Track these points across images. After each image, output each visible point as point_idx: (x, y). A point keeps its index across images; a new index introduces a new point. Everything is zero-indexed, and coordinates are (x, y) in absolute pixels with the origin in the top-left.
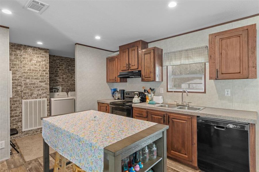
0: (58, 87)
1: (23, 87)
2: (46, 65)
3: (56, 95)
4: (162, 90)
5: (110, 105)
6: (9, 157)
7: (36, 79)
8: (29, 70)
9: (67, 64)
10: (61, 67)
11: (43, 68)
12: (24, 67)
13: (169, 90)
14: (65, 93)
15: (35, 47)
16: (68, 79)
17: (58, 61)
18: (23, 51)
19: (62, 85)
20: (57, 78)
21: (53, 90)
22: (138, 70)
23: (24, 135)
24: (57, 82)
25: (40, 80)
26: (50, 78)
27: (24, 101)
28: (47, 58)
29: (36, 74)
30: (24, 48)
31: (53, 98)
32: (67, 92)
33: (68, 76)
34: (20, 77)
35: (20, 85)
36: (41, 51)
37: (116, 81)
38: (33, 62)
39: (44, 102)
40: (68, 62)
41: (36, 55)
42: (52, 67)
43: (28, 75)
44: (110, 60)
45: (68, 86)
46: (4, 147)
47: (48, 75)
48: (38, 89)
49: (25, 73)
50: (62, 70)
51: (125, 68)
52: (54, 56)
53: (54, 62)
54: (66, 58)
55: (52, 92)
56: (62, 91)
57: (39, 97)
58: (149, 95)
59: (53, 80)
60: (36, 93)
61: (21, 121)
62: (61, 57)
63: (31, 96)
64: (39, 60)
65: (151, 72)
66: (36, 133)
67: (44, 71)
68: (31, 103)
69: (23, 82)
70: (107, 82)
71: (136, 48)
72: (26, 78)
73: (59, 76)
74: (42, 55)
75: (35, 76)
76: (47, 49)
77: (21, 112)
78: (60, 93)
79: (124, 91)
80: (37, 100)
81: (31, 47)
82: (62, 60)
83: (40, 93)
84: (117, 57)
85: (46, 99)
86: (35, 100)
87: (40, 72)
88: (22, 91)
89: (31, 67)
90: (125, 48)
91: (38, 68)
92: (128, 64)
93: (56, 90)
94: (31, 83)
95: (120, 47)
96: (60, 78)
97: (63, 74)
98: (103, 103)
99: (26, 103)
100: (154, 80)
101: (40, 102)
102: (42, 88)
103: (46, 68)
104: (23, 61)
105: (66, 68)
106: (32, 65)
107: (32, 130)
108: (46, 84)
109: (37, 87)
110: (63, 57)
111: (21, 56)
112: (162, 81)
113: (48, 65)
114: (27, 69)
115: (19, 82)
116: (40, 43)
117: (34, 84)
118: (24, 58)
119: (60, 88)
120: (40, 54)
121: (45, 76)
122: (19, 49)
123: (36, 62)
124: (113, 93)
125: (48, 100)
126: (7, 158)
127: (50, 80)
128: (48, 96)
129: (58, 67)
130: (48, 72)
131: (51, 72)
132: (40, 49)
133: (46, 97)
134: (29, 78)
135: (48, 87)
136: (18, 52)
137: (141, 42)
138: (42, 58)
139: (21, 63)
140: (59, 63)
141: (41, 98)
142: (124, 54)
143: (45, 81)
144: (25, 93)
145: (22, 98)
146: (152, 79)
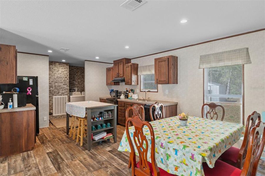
0: (75, 88)
1: (54, 88)
2: (67, 74)
3: (73, 94)
4: (138, 91)
5: (106, 100)
6: (48, 126)
7: (61, 83)
8: (57, 77)
9: (81, 71)
10: (77, 74)
11: (65, 75)
12: (54, 75)
13: (141, 91)
14: (80, 93)
15: (60, 62)
16: (81, 82)
17: (75, 70)
18: (53, 66)
19: (78, 87)
20: (74, 82)
21: (71, 90)
22: (124, 77)
23: (54, 118)
24: (74, 85)
25: (64, 84)
26: (70, 82)
27: (54, 97)
28: (68, 69)
29: (61, 80)
30: (54, 64)
31: (71, 95)
32: (81, 92)
33: (82, 80)
34: (52, 82)
35: (52, 87)
36: (64, 65)
37: (112, 84)
38: (60, 72)
39: (66, 98)
40: (82, 70)
41: (61, 67)
42: (71, 74)
43: (57, 81)
44: (108, 70)
45: (82, 88)
46: (46, 120)
47: (68, 80)
48: (62, 89)
49: (54, 79)
50: (78, 76)
51: (116, 76)
52: (72, 66)
53: (72, 71)
54: (80, 67)
55: (71, 92)
56: (78, 91)
57: (63, 95)
58: (130, 94)
59: (71, 83)
60: (61, 92)
61: (52, 109)
62: (77, 67)
63: (58, 94)
64: (63, 71)
65: (129, 79)
66: (61, 118)
67: (66, 77)
68: (58, 98)
69: (54, 85)
70: (107, 85)
71: (122, 63)
72: (55, 82)
73: (75, 80)
74: (65, 67)
75: (60, 81)
76: (68, 63)
77: (53, 104)
78: (76, 93)
79: (117, 91)
80: (62, 96)
81: (58, 62)
82: (77, 69)
83: (63, 92)
84: (112, 68)
85: (67, 96)
86: (61, 96)
87: (64, 78)
88: (53, 91)
89: (58, 75)
90: (117, 63)
91: (62, 76)
92: (118, 73)
93: (74, 91)
94: (58, 85)
95: (114, 61)
96: (76, 82)
97: (78, 79)
98: (103, 99)
99: (55, 98)
100: (131, 84)
101: (63, 98)
102: (65, 89)
103: (67, 76)
104: (54, 72)
105: (80, 75)
106: (59, 74)
107: (59, 116)
108: (67, 86)
109: (62, 88)
110: (78, 67)
111: (53, 68)
112: (138, 84)
113: (68, 73)
114: (56, 77)
115: (52, 85)
116: (64, 61)
117: (60, 86)
118: (54, 70)
119: (76, 89)
120: (64, 66)
121: (66, 81)
122: (52, 65)
123: (61, 72)
124: (111, 92)
125: (68, 97)
126: (48, 127)
127: (69, 83)
128: (68, 94)
129: (75, 74)
130: (69, 78)
131: (70, 78)
132: (63, 63)
133: (67, 95)
134: (57, 82)
135: (68, 88)
136: (51, 66)
137: (125, 59)
138: (64, 69)
139: (53, 73)
140: (76, 71)
141: (64, 95)
142: (116, 66)
143: (66, 84)
144: (54, 92)
145: (53, 95)
146: (130, 84)
